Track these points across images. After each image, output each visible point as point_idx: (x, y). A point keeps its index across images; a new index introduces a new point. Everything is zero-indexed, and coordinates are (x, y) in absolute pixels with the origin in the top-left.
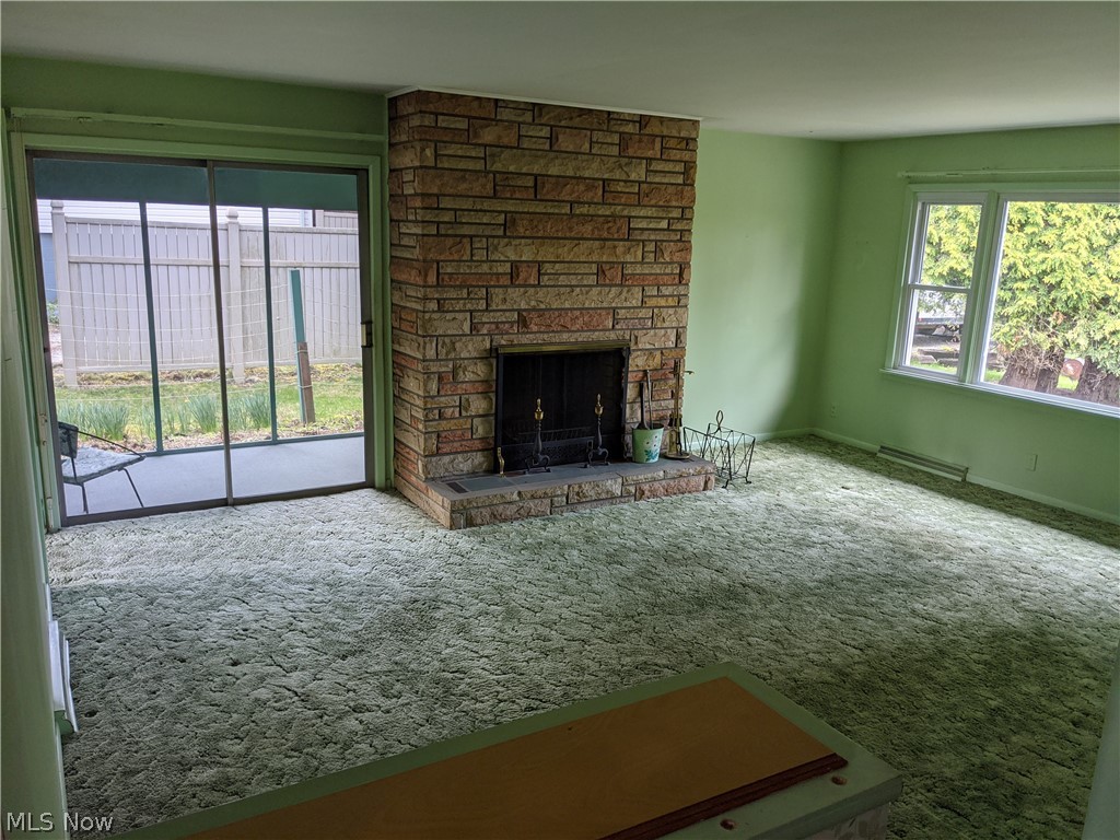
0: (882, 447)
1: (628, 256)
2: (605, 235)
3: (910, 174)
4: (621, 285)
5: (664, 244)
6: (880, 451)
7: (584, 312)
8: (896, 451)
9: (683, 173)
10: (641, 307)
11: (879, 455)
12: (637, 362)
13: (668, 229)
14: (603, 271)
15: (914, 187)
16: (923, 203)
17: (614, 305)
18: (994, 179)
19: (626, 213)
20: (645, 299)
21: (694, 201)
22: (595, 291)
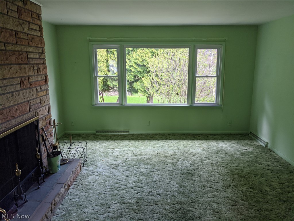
0: (97, 131)
1: (30, 72)
2: (20, 62)
3: (91, 38)
4: (29, 88)
5: (39, 65)
6: (97, 133)
7: (19, 105)
8: (102, 131)
9: (39, 31)
10: (37, 98)
11: (97, 134)
12: (41, 125)
13: (39, 58)
14: (23, 82)
15: (92, 43)
16: (95, 48)
17: (29, 99)
18: (121, 41)
19: (25, 50)
20: (38, 94)
21: (44, 45)
22: (21, 92)
